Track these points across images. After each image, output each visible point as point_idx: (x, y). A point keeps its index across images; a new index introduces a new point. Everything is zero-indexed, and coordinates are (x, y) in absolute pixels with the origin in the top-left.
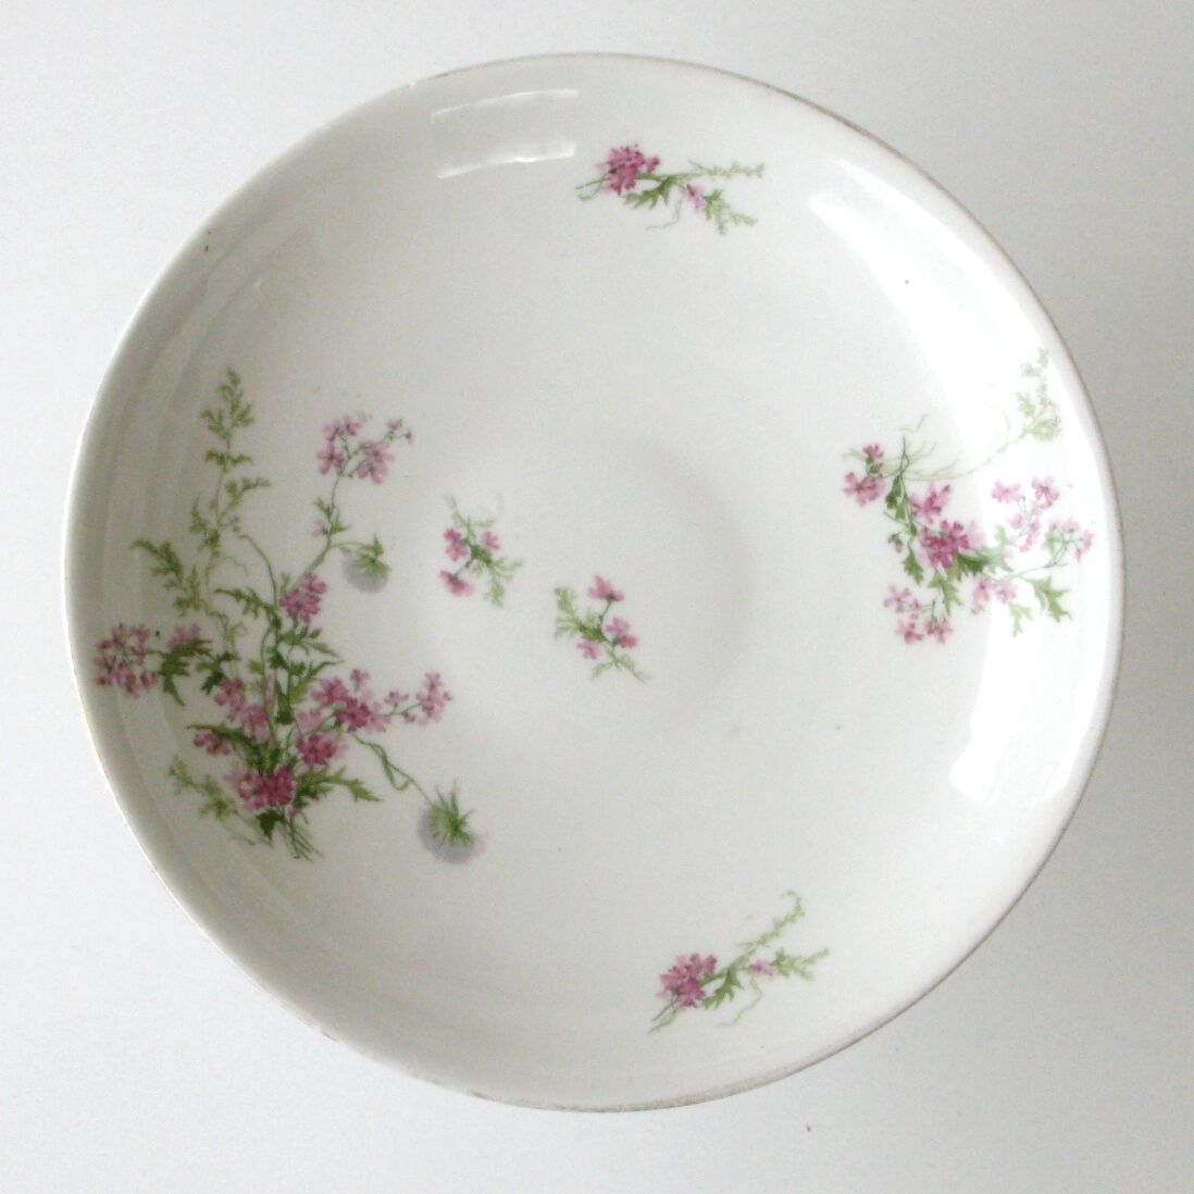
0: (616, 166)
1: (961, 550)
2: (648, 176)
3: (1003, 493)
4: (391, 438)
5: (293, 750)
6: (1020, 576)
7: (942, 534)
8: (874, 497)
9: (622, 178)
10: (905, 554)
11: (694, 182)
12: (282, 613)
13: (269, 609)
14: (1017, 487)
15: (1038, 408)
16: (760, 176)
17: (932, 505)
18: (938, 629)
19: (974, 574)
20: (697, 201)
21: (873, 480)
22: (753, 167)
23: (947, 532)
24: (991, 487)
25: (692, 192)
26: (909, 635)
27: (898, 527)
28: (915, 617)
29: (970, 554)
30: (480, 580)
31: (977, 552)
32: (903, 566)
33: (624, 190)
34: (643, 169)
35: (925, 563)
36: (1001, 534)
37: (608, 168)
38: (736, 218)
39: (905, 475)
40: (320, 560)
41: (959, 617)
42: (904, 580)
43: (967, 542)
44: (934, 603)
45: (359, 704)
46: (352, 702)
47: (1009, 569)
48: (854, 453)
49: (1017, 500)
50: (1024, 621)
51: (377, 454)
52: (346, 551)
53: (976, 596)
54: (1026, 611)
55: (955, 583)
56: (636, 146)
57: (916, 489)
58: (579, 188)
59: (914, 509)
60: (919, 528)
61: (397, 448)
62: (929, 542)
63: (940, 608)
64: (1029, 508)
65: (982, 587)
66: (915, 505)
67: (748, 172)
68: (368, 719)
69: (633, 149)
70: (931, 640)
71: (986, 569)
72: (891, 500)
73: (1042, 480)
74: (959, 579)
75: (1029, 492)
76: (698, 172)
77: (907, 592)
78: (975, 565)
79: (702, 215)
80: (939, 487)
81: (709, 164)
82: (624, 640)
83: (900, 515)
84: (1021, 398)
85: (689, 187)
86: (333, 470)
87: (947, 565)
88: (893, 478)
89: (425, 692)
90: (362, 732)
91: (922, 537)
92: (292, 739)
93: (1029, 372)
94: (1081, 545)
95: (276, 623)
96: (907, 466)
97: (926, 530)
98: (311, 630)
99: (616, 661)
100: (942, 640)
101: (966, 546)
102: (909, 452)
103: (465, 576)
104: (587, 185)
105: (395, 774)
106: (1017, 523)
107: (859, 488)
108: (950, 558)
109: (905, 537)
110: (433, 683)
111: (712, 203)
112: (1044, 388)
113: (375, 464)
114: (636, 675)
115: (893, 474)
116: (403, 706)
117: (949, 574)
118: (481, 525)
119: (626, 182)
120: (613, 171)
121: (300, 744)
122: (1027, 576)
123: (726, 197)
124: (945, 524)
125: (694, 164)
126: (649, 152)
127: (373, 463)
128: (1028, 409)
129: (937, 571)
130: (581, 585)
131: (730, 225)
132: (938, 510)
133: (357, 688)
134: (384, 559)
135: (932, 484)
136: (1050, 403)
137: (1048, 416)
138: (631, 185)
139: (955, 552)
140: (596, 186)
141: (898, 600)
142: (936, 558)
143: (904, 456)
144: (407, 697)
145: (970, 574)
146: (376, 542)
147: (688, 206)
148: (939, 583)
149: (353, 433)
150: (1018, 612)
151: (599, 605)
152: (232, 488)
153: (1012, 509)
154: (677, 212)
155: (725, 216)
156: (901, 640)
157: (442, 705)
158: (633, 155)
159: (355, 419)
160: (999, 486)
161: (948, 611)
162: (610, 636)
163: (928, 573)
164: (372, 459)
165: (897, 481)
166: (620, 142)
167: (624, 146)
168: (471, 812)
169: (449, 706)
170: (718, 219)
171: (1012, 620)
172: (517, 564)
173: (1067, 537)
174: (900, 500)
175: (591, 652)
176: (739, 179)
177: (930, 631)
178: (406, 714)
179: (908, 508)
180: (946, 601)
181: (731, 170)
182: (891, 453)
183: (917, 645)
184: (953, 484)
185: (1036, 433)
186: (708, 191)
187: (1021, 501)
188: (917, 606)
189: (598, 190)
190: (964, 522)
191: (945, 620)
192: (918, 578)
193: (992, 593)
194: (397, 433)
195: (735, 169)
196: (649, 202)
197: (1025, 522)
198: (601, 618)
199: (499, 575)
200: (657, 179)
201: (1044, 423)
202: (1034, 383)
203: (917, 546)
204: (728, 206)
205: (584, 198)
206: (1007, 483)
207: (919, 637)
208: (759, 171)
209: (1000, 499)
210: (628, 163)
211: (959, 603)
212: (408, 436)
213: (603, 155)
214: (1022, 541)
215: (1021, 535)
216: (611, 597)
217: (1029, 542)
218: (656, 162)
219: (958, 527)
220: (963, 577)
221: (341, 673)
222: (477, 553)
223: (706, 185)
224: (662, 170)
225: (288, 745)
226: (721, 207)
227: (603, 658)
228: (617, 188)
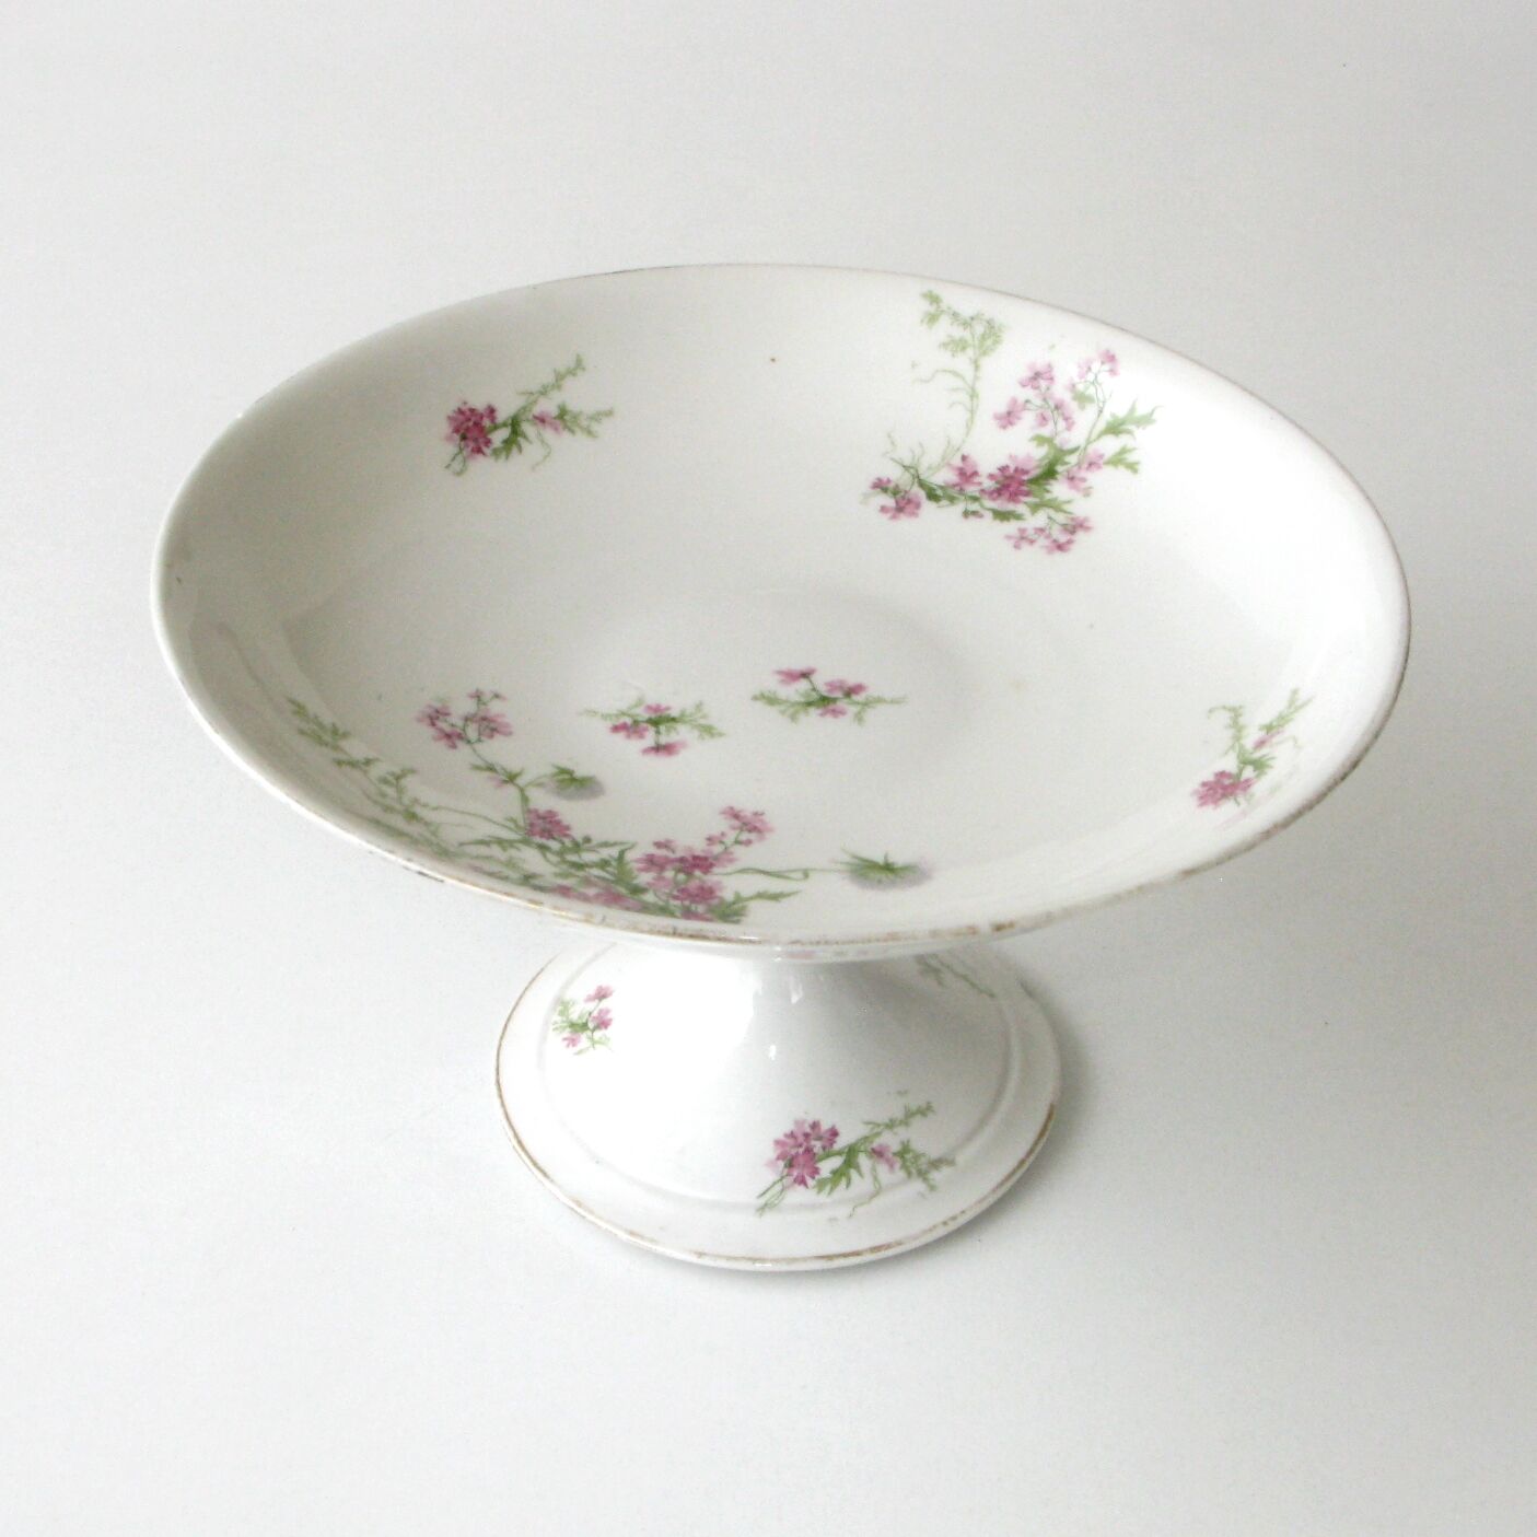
0: (462, 431)
1: (1025, 478)
2: (496, 427)
3: (1008, 418)
4: (484, 704)
5: (677, 903)
6: (1089, 442)
7: (997, 483)
8: (918, 506)
9: (476, 440)
10: (989, 515)
11: (537, 410)
12: (538, 840)
13: (526, 842)
14: (1014, 401)
15: (967, 335)
16: (584, 369)
17: (967, 475)
18: (1076, 526)
19: (1056, 479)
20: (551, 424)
21: (903, 498)
22: (572, 365)
23: (1001, 479)
24: (993, 425)
25: (541, 420)
26: (1060, 547)
27: (960, 507)
28: (1048, 536)
29: (1035, 473)
30: (682, 733)
31: (1038, 467)
32: (998, 522)
33: (485, 449)
34: (486, 423)
35: (1011, 507)
36: (1041, 440)
37: (457, 437)
38: (598, 417)
39: (922, 477)
40: (525, 799)
41: (1080, 507)
42: (1011, 527)
43: (1022, 470)
44: (1050, 518)
45: (690, 859)
46: (682, 860)
47: (1076, 449)
48: (866, 496)
49: (1024, 408)
50: (1131, 458)
51: (484, 719)
52: (540, 785)
53: (1076, 488)
54: (1124, 451)
55: (1048, 496)
56: (465, 403)
57: (942, 477)
58: (448, 467)
59: (958, 488)
60: (977, 494)
61: (495, 708)
62: (995, 495)
63: (1061, 518)
64: (1038, 402)
65: (1071, 479)
66: (954, 485)
67: (572, 372)
68: (710, 860)
69: (464, 408)
70: (1080, 536)
71: (1059, 468)
72: (932, 496)
73: (1026, 374)
74: (1048, 491)
75: (1029, 393)
76: (532, 398)
77: (1022, 531)
78: (1049, 473)
79: (566, 435)
80: (957, 462)
81: (535, 387)
82: (850, 692)
83: (952, 500)
84: (945, 345)
85: (536, 418)
86: (460, 744)
87: (1027, 494)
88: (916, 485)
89: (736, 823)
90: (716, 870)
91: (986, 496)
92: (664, 898)
93: (932, 319)
94: (1107, 367)
95: (543, 848)
96: (917, 471)
97: (983, 491)
98: (580, 840)
99: (866, 704)
100: (1088, 529)
101: (1026, 472)
102: (907, 463)
103: (664, 740)
104: (454, 459)
105: (787, 874)
106: (1043, 420)
107: (900, 509)
108: (1025, 488)
109: (974, 507)
110: (734, 814)
111: (563, 419)
112: (955, 315)
113: (492, 725)
114: (893, 702)
115: (913, 484)
116: (729, 839)
117: (1036, 497)
118: (636, 706)
119: (481, 440)
120: (464, 438)
121: (676, 898)
122: (1094, 436)
123: (572, 406)
124: (991, 476)
125: (523, 393)
126: (479, 404)
127: (490, 727)
128: (958, 346)
129: (1025, 503)
130: (772, 684)
131: (595, 427)
132: (975, 473)
133: (673, 852)
134: (580, 772)
135: (949, 465)
136: (972, 319)
137: (979, 329)
138: (488, 442)
139: (1022, 483)
140: (460, 458)
141: (1022, 539)
142: (1014, 497)
143: (906, 468)
144: (723, 834)
145: (1052, 482)
146: (558, 768)
147: (548, 434)
148: (1035, 508)
149: (447, 714)
150: (1119, 460)
151: (803, 685)
152: (385, 781)
153: (1028, 419)
154: (542, 442)
155: (585, 423)
156: (1058, 556)
157: (762, 821)
158: (468, 413)
159: (438, 705)
160: (998, 417)
161: (1065, 512)
162: (838, 694)
163: (1021, 508)
164: (485, 723)
165: (922, 484)
166: (452, 406)
167: (456, 409)
168: (886, 857)
169: (766, 818)
170: (581, 428)
171: (1122, 468)
172: (699, 706)
173: (1091, 377)
174: (939, 492)
175: (836, 713)
176: (568, 382)
177: (1073, 532)
178: (737, 842)
179: (953, 492)
180: (1058, 509)
181: (557, 380)
182: (895, 474)
183: (1075, 548)
184: (965, 451)
185: (985, 353)
186: (554, 411)
187: (1028, 405)
188: (1041, 530)
189: (465, 461)
190: (1004, 461)
191: (1073, 519)
192: (1018, 517)
193: (1083, 474)
194: (485, 699)
195: (559, 378)
196: (515, 449)
197: (1048, 413)
198: (814, 689)
199: (695, 720)
200: (505, 425)
201: (983, 338)
202: (944, 321)
203: (989, 503)
204: (581, 413)
205: (459, 473)
206: (1002, 408)
207: (1070, 542)
208: (579, 365)
209: (1011, 423)
210: (471, 424)
211: (1069, 502)
212: (497, 696)
213: (445, 428)
214: (1062, 424)
215: (1056, 424)
216: (805, 675)
217: (1066, 419)
218: (491, 411)
219: (1003, 469)
220: (1048, 487)
221: (646, 848)
222: (655, 723)
223: (548, 406)
224: (503, 414)
225: (667, 902)
226: (575, 417)
227: (852, 710)
228: (479, 450)
